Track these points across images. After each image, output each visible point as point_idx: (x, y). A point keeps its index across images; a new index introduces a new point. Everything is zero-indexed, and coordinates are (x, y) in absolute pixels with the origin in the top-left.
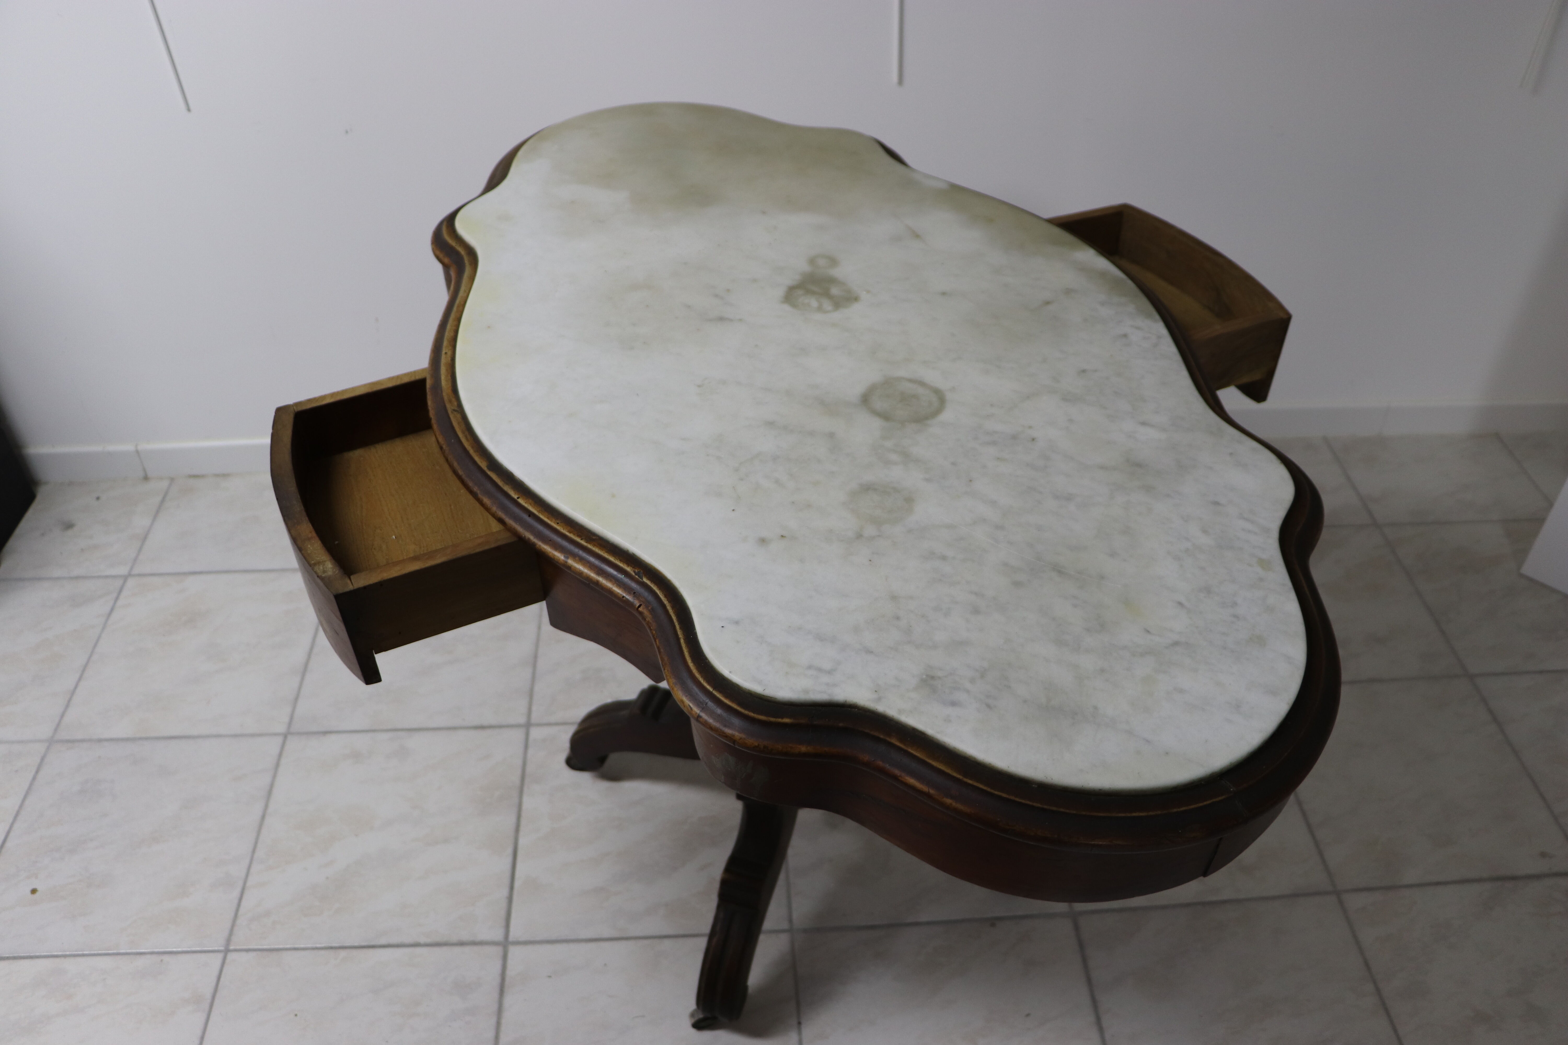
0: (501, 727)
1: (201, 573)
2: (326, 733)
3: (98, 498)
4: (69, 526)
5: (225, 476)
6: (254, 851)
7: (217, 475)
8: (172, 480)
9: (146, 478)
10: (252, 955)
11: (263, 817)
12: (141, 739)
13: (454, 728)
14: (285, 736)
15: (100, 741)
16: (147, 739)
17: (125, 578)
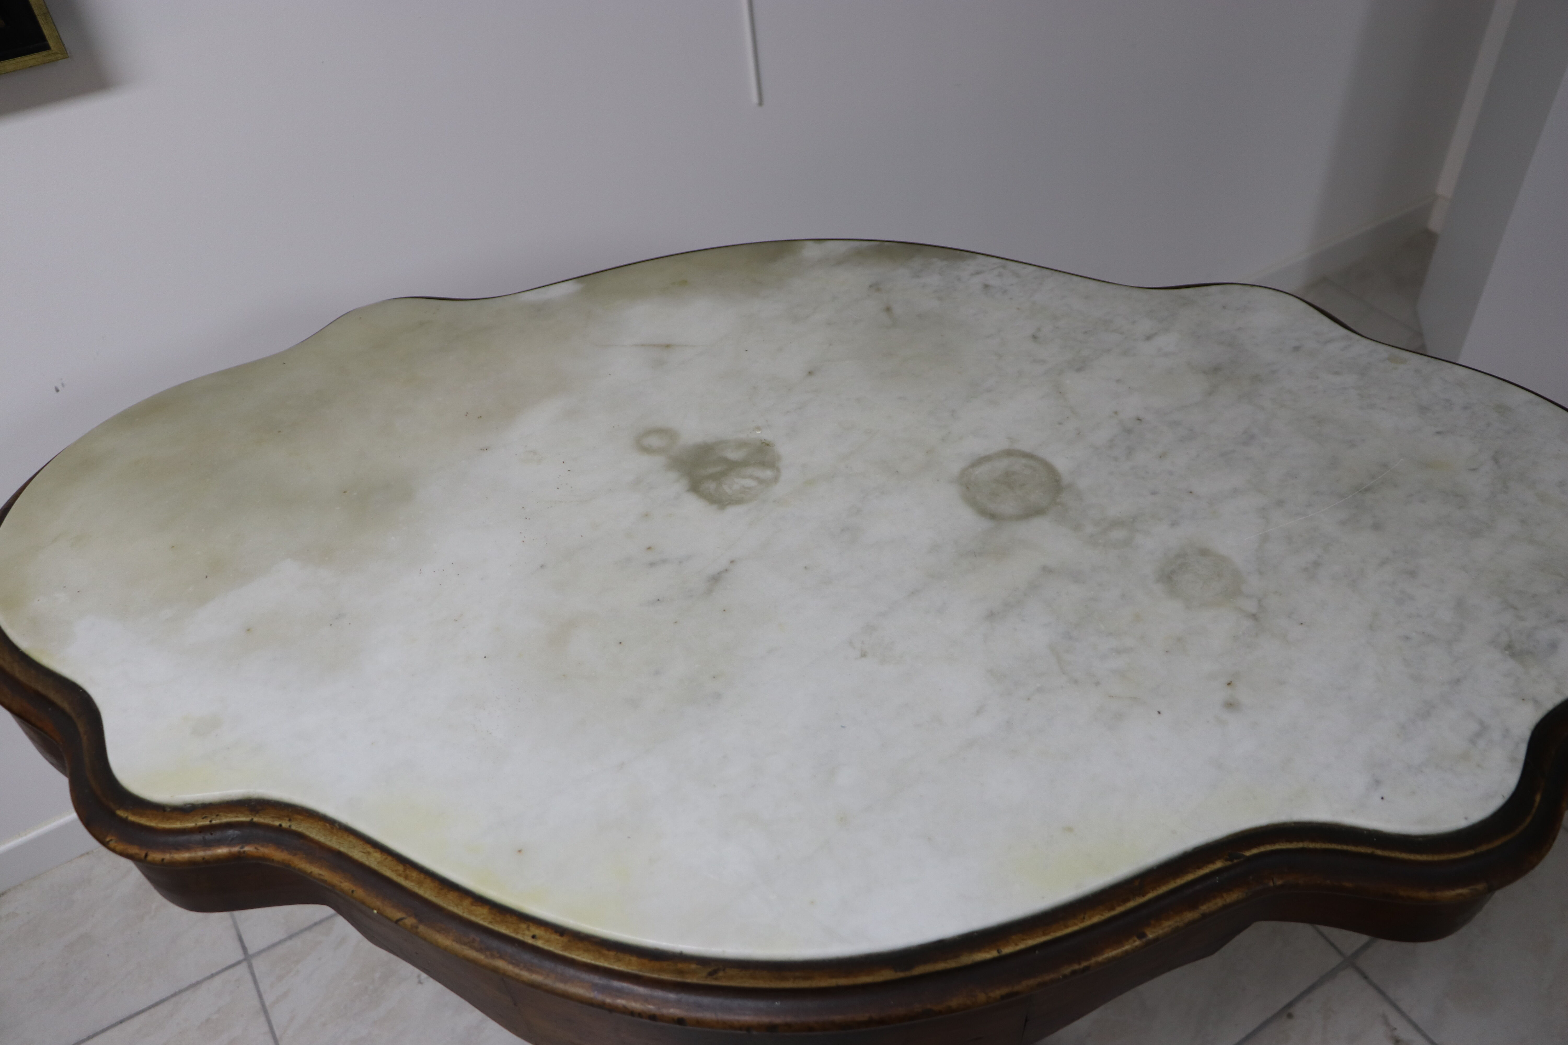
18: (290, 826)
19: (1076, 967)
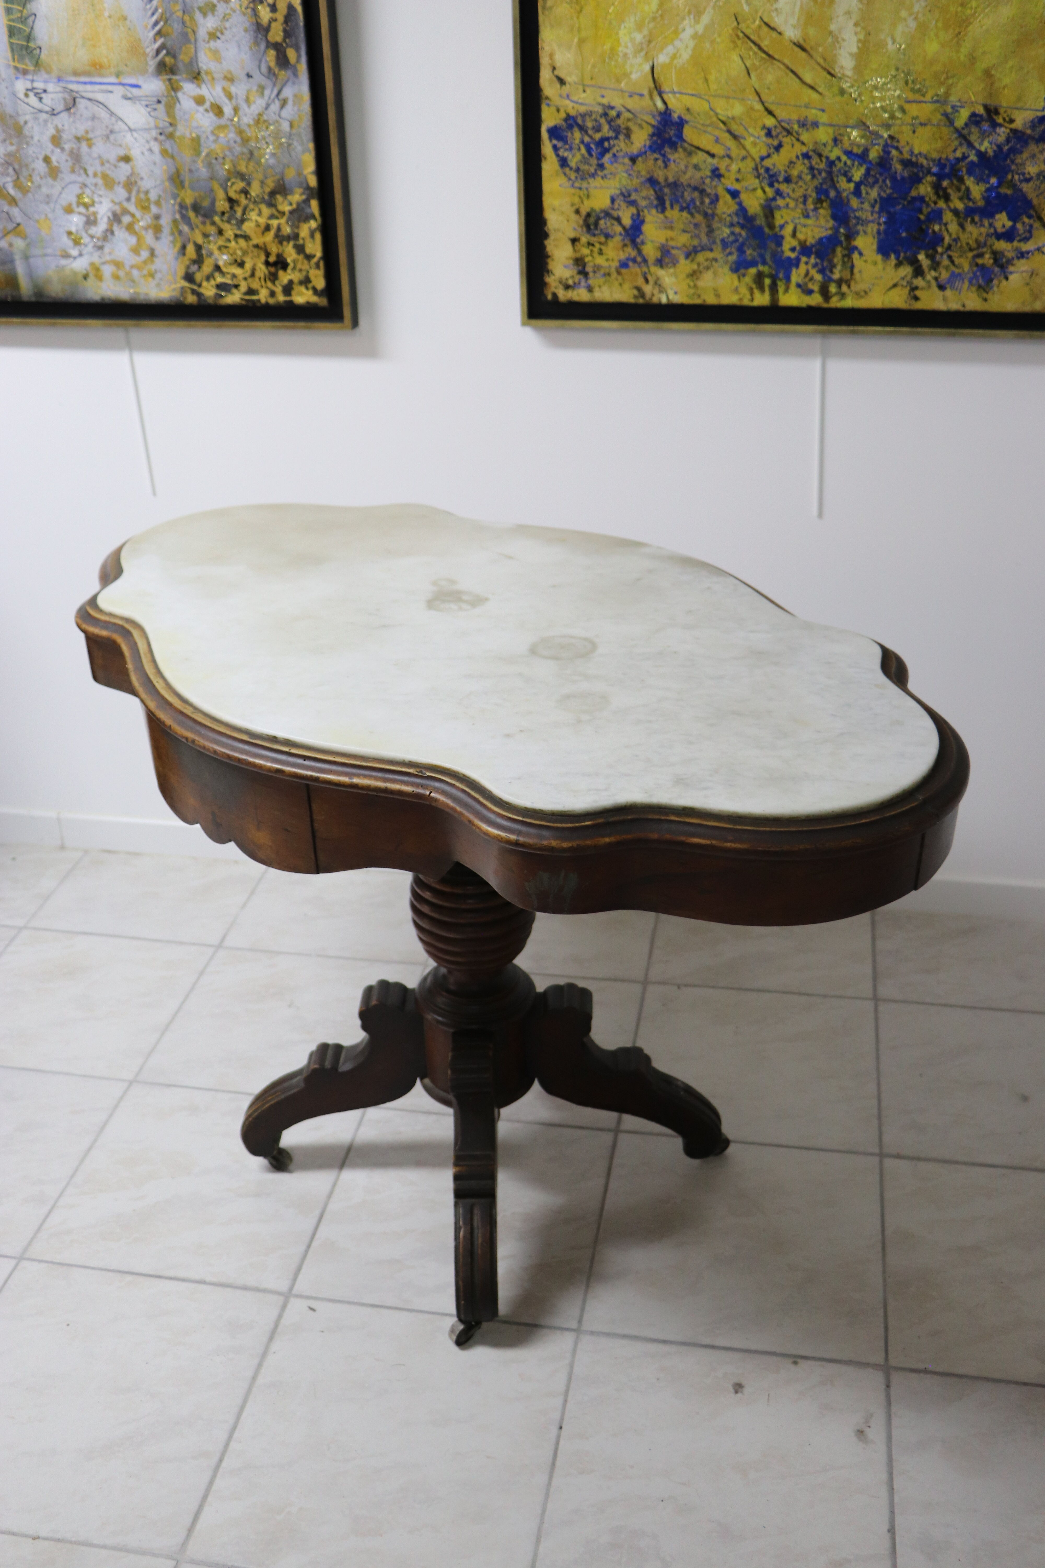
1: (91, 934)
2: (169, 1086)
3: (14, 859)
5: (136, 854)
6: (72, 1177)
7: (129, 853)
8: (86, 852)
9: (62, 847)
10: (45, 1265)
11: (89, 1149)
14: (131, 1083)
17: (20, 929)
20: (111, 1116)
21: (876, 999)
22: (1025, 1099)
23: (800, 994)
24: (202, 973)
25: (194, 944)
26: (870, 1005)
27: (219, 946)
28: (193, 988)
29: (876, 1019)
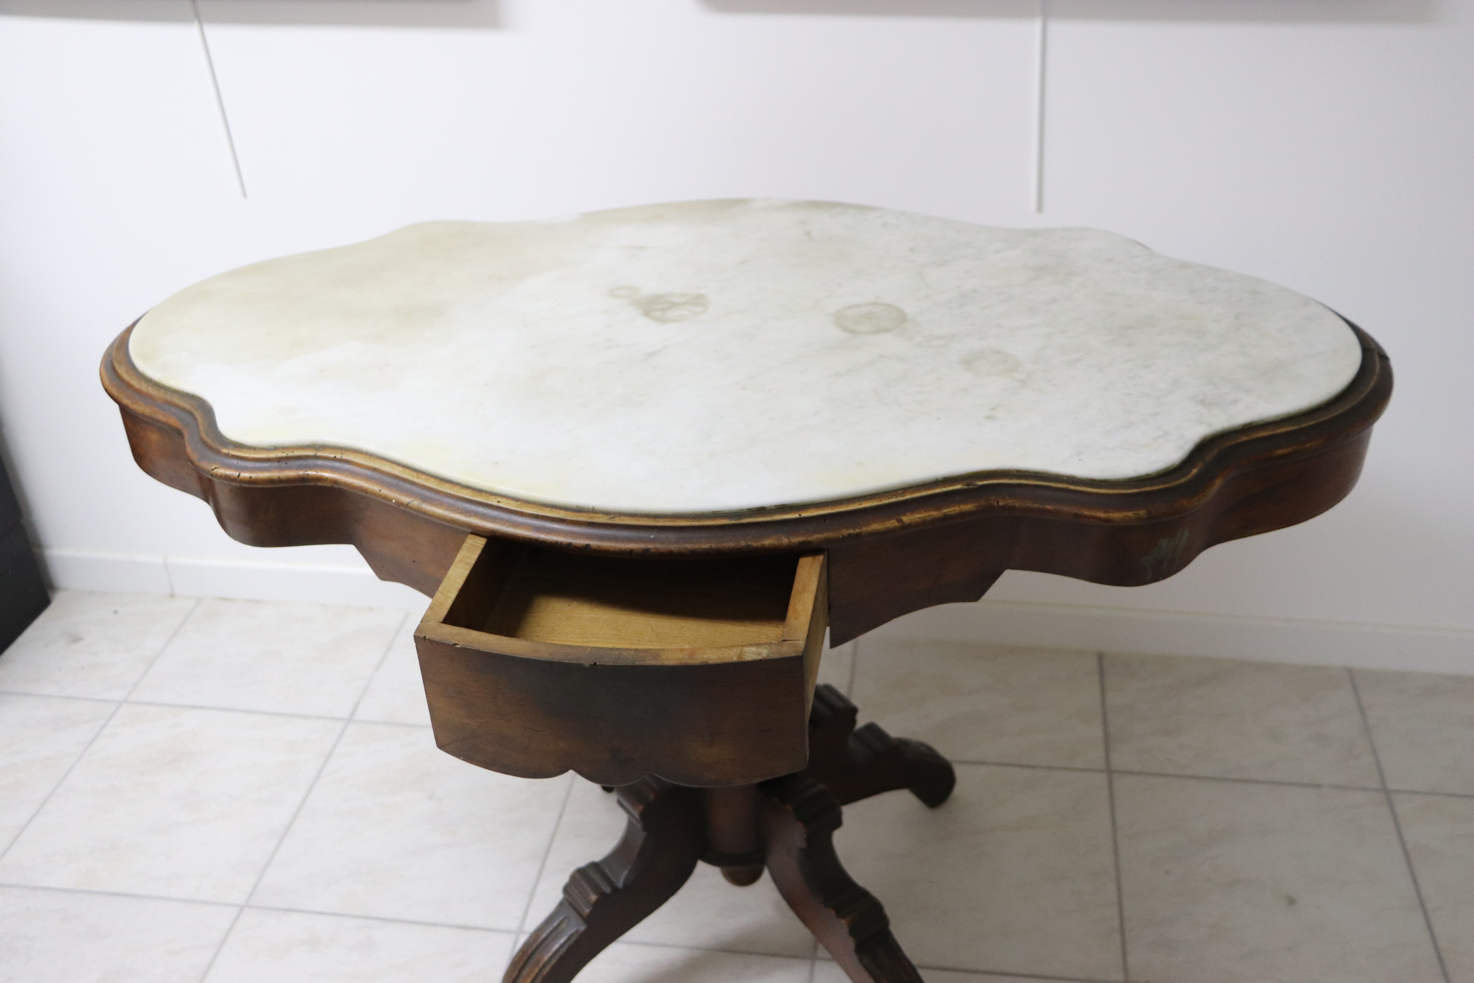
0: (488, 930)
1: (202, 708)
3: (116, 612)
4: (76, 639)
5: (257, 603)
7: (248, 601)
8: (199, 600)
9: (172, 596)
12: (81, 892)
13: (435, 925)
14: (242, 908)
15: (36, 888)
16: (88, 892)
17: (120, 704)
18: (342, 457)
19: (851, 531)
20: (216, 955)
21: (1110, 771)
22: (1291, 901)
23: (1022, 766)
24: (328, 757)
25: (321, 718)
26: (1102, 779)
27: (350, 720)
28: (318, 777)
29: (1111, 796)
